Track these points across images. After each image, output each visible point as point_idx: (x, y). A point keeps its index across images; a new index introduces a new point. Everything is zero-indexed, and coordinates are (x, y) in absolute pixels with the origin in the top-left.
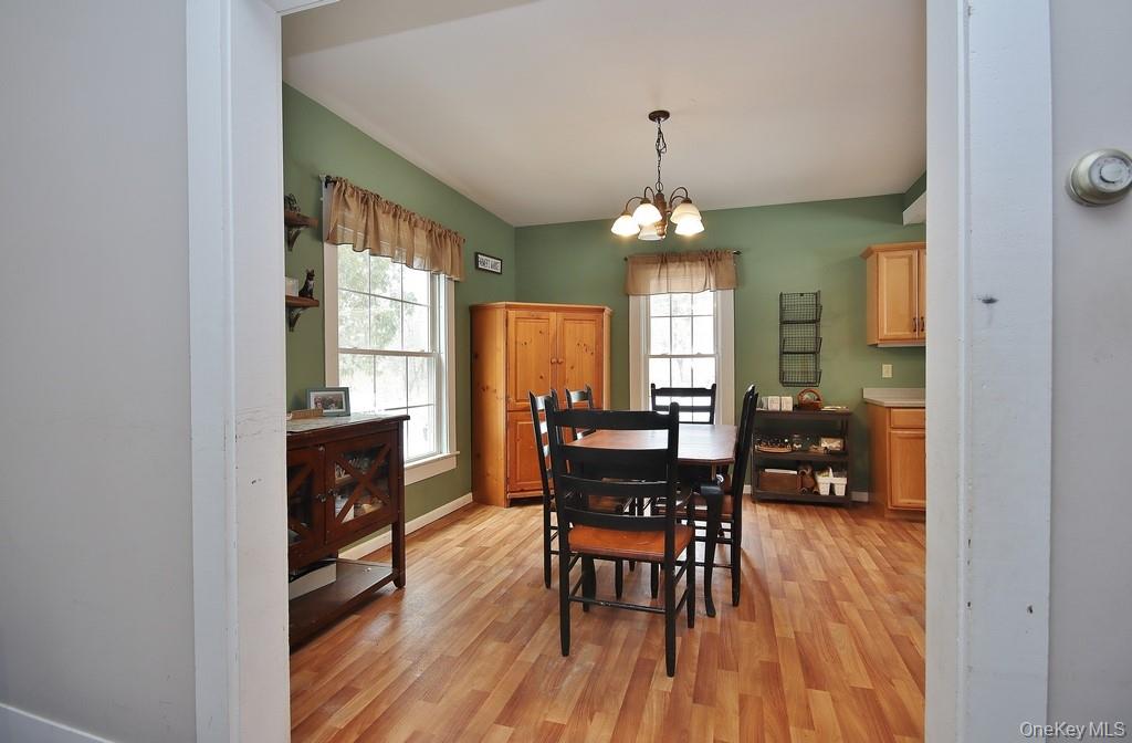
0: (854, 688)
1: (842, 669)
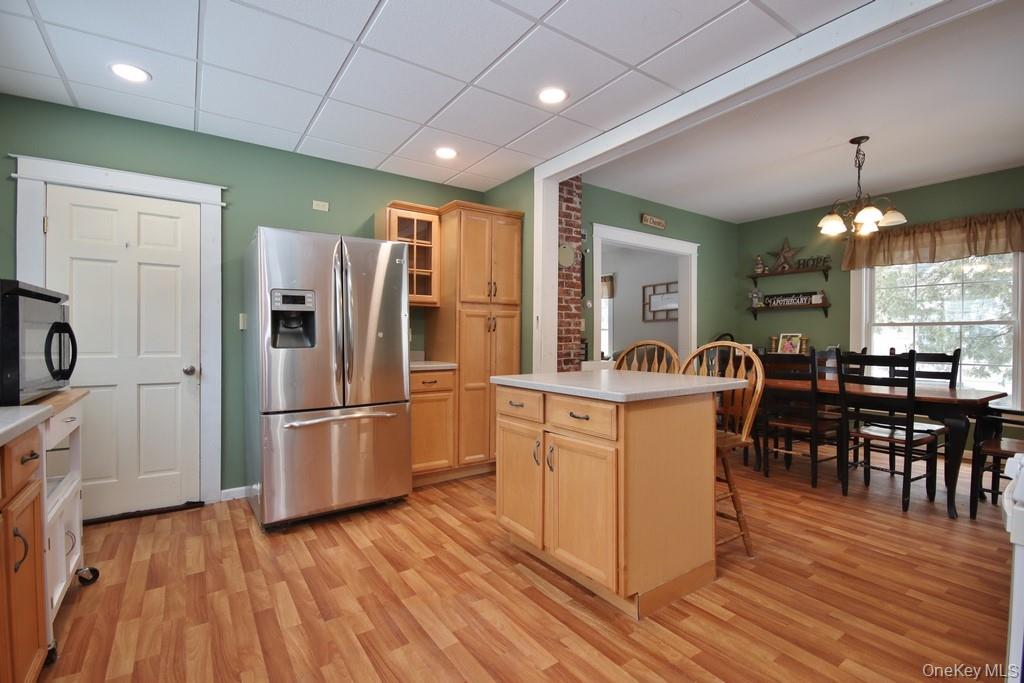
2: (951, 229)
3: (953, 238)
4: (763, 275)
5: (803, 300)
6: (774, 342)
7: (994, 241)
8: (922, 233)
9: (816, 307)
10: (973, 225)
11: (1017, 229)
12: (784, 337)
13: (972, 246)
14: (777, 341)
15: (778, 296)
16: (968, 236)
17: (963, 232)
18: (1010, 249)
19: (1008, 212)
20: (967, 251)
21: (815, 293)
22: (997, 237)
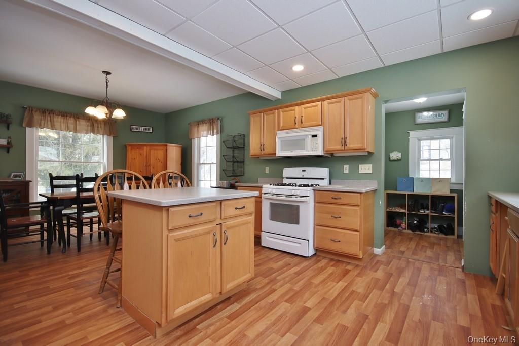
3: (84, 123)
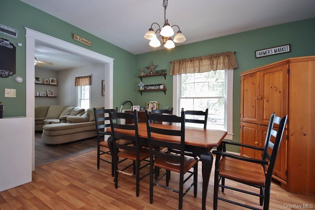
0: (61, 190)
1: (68, 193)
2: (205, 59)
3: (206, 63)
4: (144, 77)
5: (157, 87)
6: (147, 105)
7: (219, 65)
8: (196, 61)
9: (161, 90)
10: (212, 58)
11: (226, 60)
12: (151, 103)
13: (212, 66)
14: (148, 104)
15: (149, 85)
16: (211, 62)
17: (209, 61)
18: (224, 68)
19: (224, 53)
20: (210, 69)
21: (161, 85)
22: (220, 64)
